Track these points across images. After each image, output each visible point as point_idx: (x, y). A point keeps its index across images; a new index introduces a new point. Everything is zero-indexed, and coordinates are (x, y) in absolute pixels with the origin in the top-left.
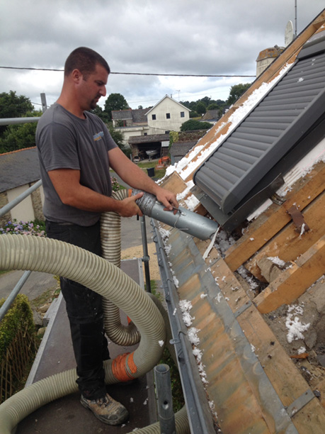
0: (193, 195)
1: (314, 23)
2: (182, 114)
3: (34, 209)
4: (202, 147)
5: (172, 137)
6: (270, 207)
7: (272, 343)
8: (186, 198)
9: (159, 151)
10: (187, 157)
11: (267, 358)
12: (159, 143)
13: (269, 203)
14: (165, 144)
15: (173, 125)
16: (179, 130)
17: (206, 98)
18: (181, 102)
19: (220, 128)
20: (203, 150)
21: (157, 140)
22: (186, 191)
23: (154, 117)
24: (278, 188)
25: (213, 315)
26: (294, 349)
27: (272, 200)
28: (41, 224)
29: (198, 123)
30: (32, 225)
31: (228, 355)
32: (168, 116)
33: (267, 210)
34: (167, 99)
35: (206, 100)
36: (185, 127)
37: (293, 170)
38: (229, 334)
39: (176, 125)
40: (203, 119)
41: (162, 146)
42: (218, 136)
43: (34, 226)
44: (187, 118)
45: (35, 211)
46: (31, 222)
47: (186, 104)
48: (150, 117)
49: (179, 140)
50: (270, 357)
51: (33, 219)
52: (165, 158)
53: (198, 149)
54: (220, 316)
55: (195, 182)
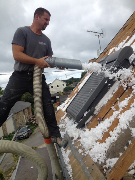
0: (67, 117)
1: (104, 52)
2: (63, 85)
3: (3, 131)
4: (70, 98)
5: (60, 94)
6: (92, 118)
7: (93, 165)
8: (65, 118)
9: (55, 100)
10: (64, 103)
11: (92, 170)
12: (55, 97)
13: (91, 117)
14: (57, 97)
15: (60, 89)
16: (63, 91)
17: (72, 78)
18: (63, 80)
19: (76, 91)
20: (70, 99)
21: (54, 96)
22: (65, 116)
23: (52, 87)
24: (94, 111)
25: (75, 160)
26: (102, 167)
27: (92, 116)
28: (6, 137)
29: (70, 88)
30: (2, 138)
31: (80, 172)
32: (58, 86)
33: (91, 120)
34: (57, 80)
35: (72, 79)
36: (65, 90)
37: (98, 105)
38: (80, 165)
39: (61, 89)
40: (71, 86)
41: (57, 98)
42: (75, 94)
43: (4, 138)
44: (65, 86)
45: (3, 132)
46: (2, 137)
47: (64, 81)
48: (50, 87)
49: (63, 95)
50: (92, 169)
51: (3, 135)
52: (58, 103)
53: (68, 99)
54: (77, 159)
55: (67, 112)
